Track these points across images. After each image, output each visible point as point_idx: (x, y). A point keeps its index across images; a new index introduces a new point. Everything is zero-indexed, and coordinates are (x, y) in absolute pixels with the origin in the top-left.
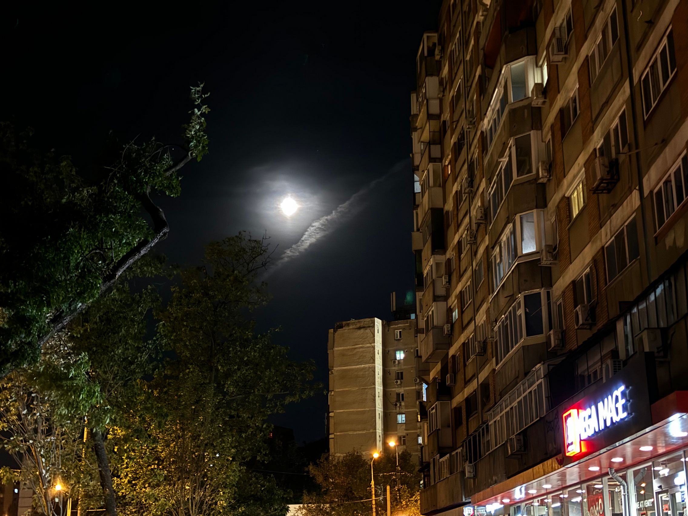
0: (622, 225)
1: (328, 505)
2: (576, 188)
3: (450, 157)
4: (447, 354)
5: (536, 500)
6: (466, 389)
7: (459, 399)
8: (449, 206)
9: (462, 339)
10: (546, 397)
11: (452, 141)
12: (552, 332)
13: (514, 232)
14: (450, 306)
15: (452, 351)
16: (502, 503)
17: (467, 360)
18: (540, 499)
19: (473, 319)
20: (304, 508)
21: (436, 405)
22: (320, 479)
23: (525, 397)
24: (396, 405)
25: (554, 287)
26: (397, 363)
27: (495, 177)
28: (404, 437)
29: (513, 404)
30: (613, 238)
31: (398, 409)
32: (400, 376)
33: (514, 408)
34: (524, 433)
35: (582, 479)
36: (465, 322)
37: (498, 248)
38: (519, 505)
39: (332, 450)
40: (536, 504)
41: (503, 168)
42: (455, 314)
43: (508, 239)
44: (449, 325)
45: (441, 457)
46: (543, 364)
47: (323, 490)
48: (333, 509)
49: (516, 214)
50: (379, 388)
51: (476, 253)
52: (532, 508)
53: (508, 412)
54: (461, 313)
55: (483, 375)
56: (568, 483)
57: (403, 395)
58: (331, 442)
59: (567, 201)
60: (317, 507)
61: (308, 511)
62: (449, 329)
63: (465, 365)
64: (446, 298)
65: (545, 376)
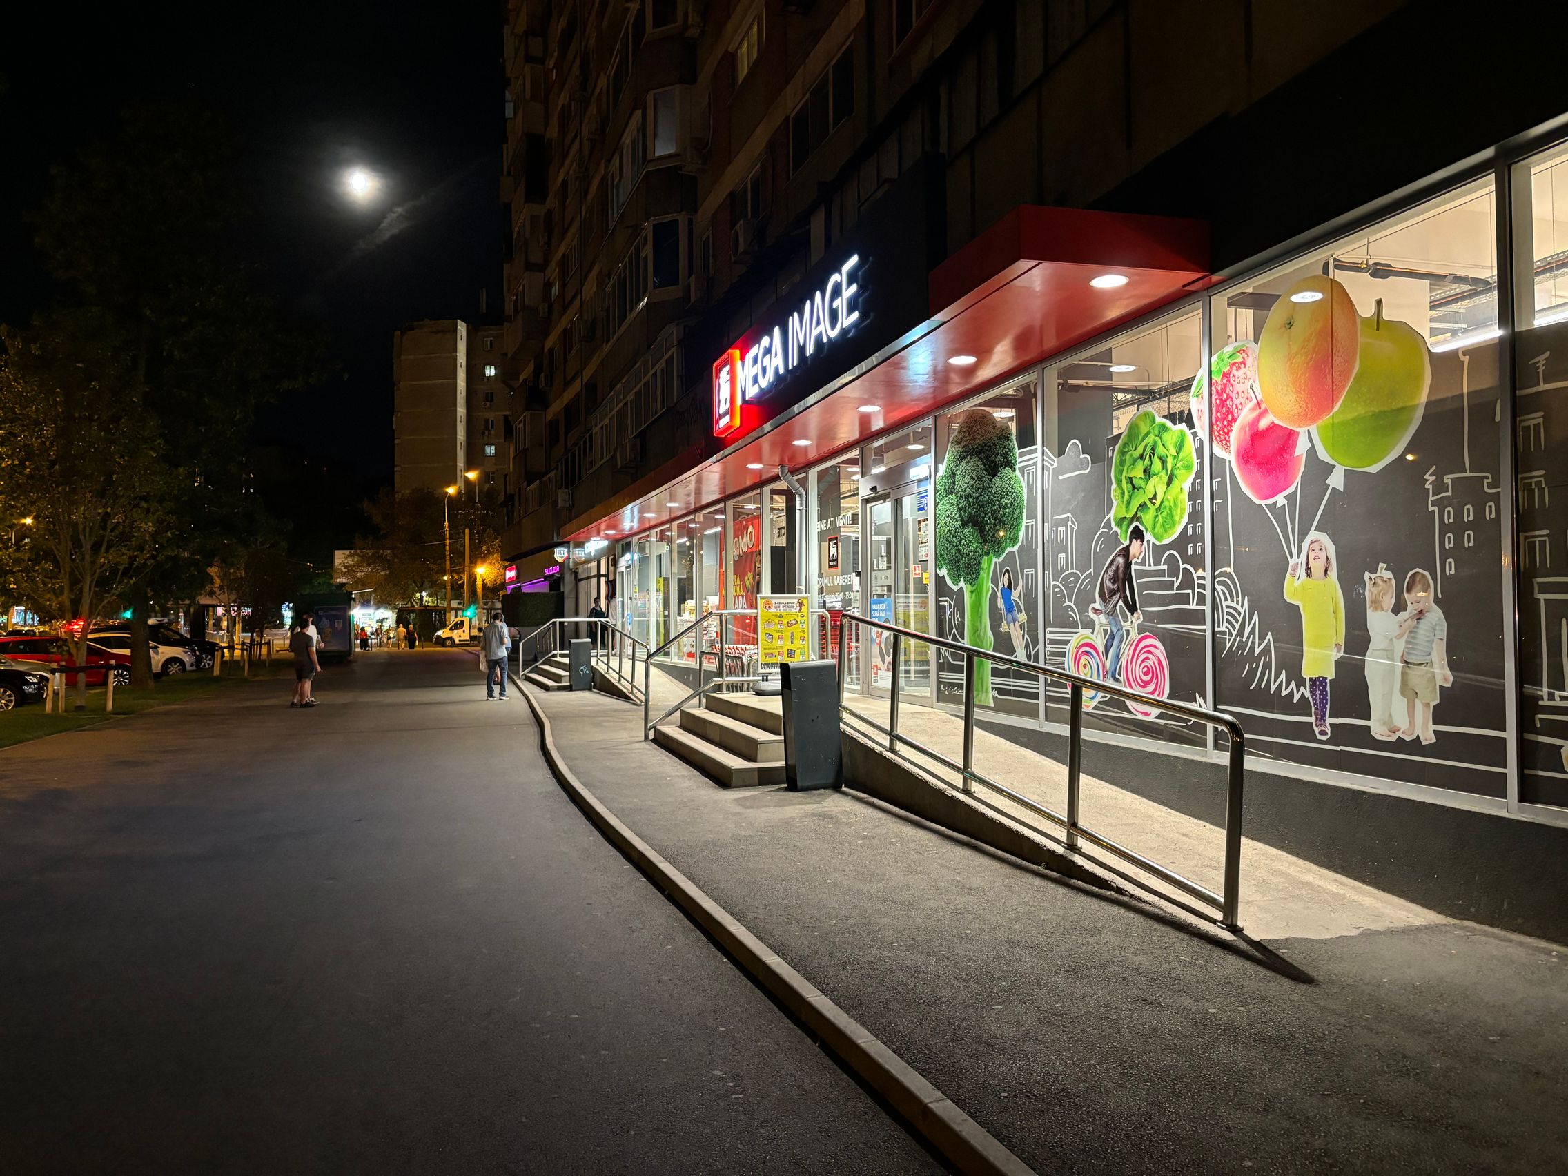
0: (825, 68)
1: (389, 552)
2: (746, 34)
3: (556, 54)
4: (543, 348)
5: (653, 532)
6: (565, 394)
7: (556, 408)
8: (553, 132)
9: (564, 323)
10: (677, 376)
11: (559, 28)
12: (693, 278)
13: (643, 128)
14: (549, 279)
15: (549, 344)
16: (607, 537)
17: (569, 353)
18: (659, 529)
19: (579, 292)
20: (356, 554)
21: (525, 417)
22: (377, 519)
23: (647, 384)
24: (484, 433)
25: (700, 211)
26: (486, 380)
27: (619, 43)
28: (493, 473)
29: (628, 398)
30: (808, 95)
31: (486, 438)
32: (490, 397)
33: (629, 403)
34: (642, 436)
35: (729, 492)
36: (568, 298)
37: (618, 159)
38: (629, 540)
39: (397, 485)
40: (653, 539)
41: (632, 22)
42: (555, 290)
43: (633, 142)
44: (547, 305)
45: (528, 486)
46: (677, 325)
47: (382, 533)
48: (395, 556)
49: (647, 92)
50: (461, 411)
51: (586, 193)
52: (647, 543)
53: (620, 409)
54: (563, 286)
55: (588, 373)
56: (704, 502)
57: (492, 421)
58: (397, 476)
59: (731, 59)
60: (373, 554)
61: (362, 557)
62: (546, 310)
63: (566, 360)
64: (543, 267)
65: (680, 342)
